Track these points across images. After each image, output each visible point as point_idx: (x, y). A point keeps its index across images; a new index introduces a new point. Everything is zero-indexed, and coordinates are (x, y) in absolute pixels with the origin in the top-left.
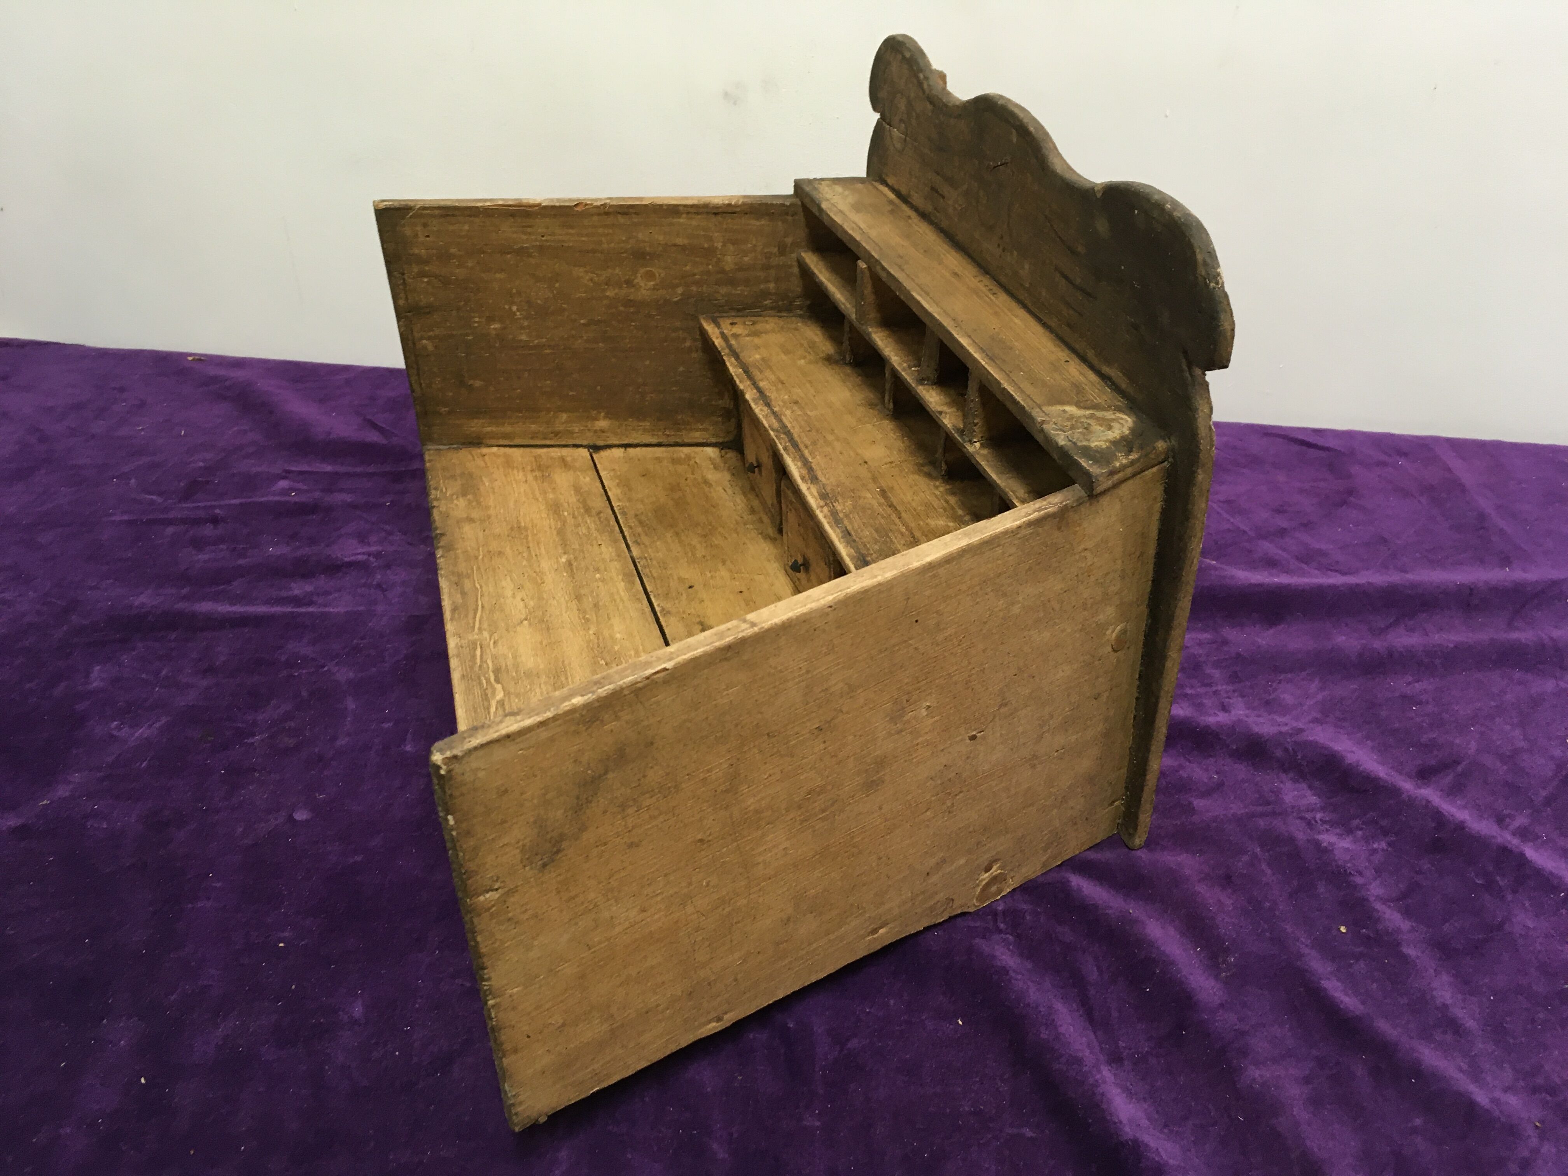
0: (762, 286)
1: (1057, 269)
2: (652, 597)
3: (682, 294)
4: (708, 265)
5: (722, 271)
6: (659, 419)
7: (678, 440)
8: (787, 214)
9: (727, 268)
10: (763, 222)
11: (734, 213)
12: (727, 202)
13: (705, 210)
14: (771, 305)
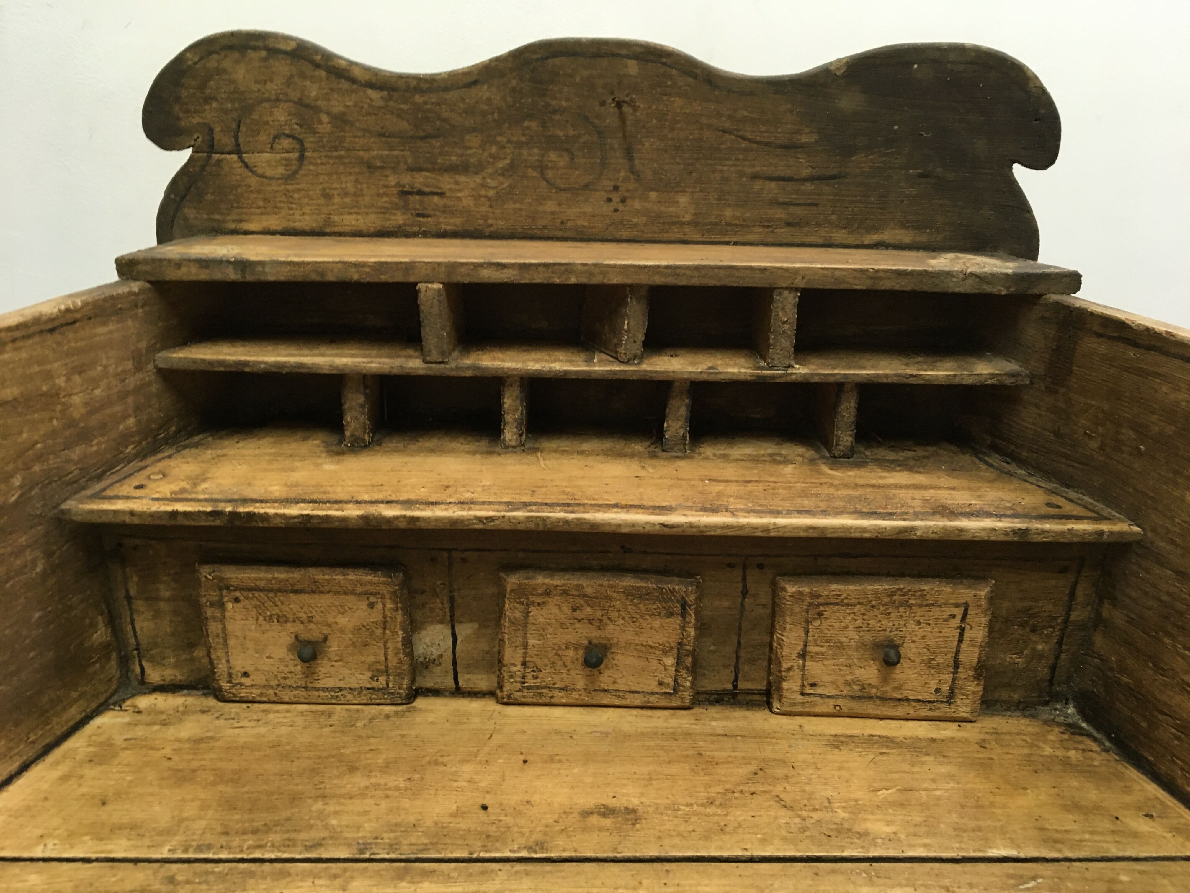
0: (121, 427)
1: (755, 177)
2: (483, 855)
3: (21, 487)
4: (51, 419)
5: (71, 424)
6: (17, 724)
7: (48, 740)
8: (136, 306)
9: (76, 415)
10: (111, 327)
11: (74, 322)
12: (63, 307)
13: (36, 328)
14: (134, 452)
